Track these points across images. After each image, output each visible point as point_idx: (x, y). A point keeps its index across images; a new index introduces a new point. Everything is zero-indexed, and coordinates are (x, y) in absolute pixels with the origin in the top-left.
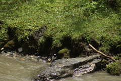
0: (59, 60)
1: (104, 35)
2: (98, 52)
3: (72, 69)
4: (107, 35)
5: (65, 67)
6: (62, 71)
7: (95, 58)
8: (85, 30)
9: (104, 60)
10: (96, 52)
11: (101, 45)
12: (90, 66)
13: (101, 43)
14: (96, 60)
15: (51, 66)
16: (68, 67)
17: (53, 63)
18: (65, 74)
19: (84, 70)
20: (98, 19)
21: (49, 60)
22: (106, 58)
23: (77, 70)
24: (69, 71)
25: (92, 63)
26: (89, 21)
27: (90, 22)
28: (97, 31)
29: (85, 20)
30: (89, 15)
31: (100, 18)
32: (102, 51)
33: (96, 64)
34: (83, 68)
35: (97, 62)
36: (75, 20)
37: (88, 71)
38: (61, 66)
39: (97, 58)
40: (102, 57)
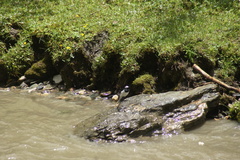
0: (135, 97)
1: (224, 45)
2: (211, 81)
3: (160, 115)
4: (229, 45)
5: (146, 110)
6: (142, 120)
7: (206, 92)
8: (185, 37)
9: (224, 96)
10: (209, 80)
11: (217, 66)
12: (197, 107)
13: (217, 62)
14: (208, 95)
15: (119, 109)
16: (152, 111)
17: (124, 104)
18: (148, 125)
19: (184, 116)
20: (210, 14)
21: (115, 97)
22: (228, 91)
23: (171, 116)
24: (155, 119)
25: (200, 101)
26: (193, 19)
27: (195, 20)
28: (208, 39)
29: (183, 17)
30: (193, 6)
31: (214, 12)
32: (219, 77)
33: (208, 103)
34: (184, 113)
35: (210, 99)
37: (194, 118)
38: (139, 108)
39: (210, 91)
40: (221, 89)
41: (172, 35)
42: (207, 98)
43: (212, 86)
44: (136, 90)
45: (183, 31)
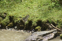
0: (36, 32)
1: (59, 19)
2: (55, 28)
3: (42, 37)
4: (60, 19)
5: (39, 36)
6: (37, 38)
7: (54, 31)
8: (49, 17)
9: (59, 32)
12: (52, 35)
13: (57, 24)
14: (55, 32)
15: (31, 35)
16: (40, 36)
17: (33, 34)
18: (39, 40)
19: (48, 37)
20: (55, 11)
21: (31, 32)
22: (60, 31)
23: (45, 37)
24: (41, 38)
26: (51, 12)
27: (51, 13)
28: (55, 17)
29: (49, 12)
30: (51, 9)
31: (56, 11)
32: (57, 27)
34: (48, 36)
35: (55, 33)
36: (44, 12)
37: (51, 38)
38: (37, 35)
39: (55, 31)
40: (58, 31)
41: (45, 16)
42: (54, 33)
43: (56, 30)
44: (36, 30)
45: (48, 15)
